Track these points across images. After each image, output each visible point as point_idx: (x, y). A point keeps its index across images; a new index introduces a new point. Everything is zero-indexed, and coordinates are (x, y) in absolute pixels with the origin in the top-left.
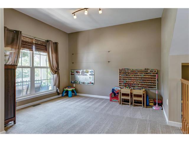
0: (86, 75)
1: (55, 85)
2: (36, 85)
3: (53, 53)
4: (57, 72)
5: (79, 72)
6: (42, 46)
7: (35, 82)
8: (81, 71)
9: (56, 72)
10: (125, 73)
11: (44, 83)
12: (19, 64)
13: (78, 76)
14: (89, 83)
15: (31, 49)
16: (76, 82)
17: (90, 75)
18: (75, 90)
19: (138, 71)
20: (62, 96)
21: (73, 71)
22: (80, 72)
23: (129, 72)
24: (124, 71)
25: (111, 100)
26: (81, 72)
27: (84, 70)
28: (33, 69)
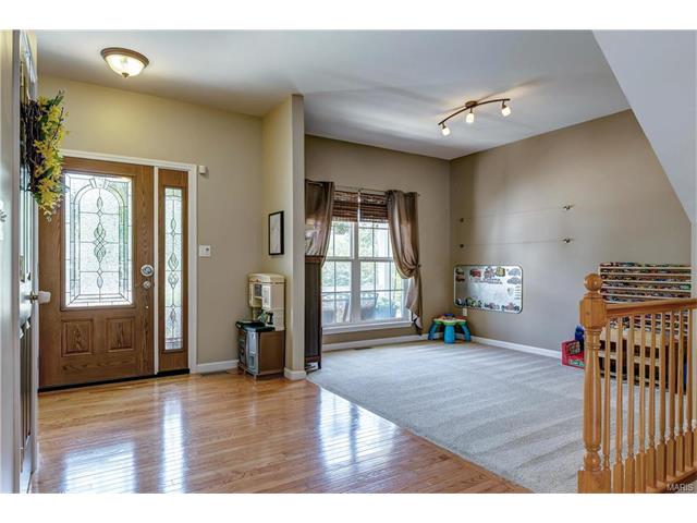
0: (499, 282)
1: (408, 307)
2: (364, 304)
3: (404, 222)
4: (414, 272)
5: (478, 274)
6: (376, 208)
7: (362, 296)
8: (483, 270)
9: (412, 270)
10: (622, 278)
11: (384, 300)
12: (330, 253)
13: (476, 285)
14: (507, 308)
15: (353, 218)
16: (470, 301)
17: (509, 282)
18: (468, 324)
19: (669, 272)
20: (429, 339)
21: (461, 270)
22: (480, 273)
23: (636, 274)
24: (617, 271)
25: (565, 363)
26: (482, 274)
27: (493, 268)
28: (356, 262)
